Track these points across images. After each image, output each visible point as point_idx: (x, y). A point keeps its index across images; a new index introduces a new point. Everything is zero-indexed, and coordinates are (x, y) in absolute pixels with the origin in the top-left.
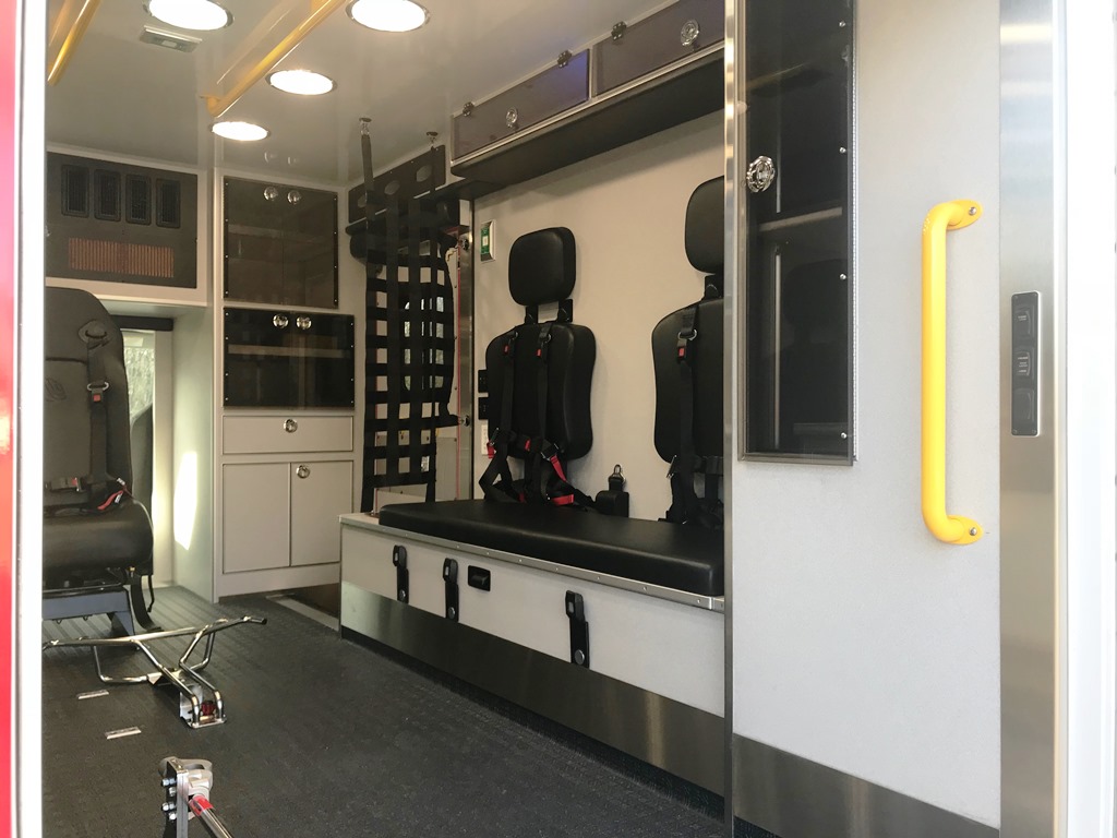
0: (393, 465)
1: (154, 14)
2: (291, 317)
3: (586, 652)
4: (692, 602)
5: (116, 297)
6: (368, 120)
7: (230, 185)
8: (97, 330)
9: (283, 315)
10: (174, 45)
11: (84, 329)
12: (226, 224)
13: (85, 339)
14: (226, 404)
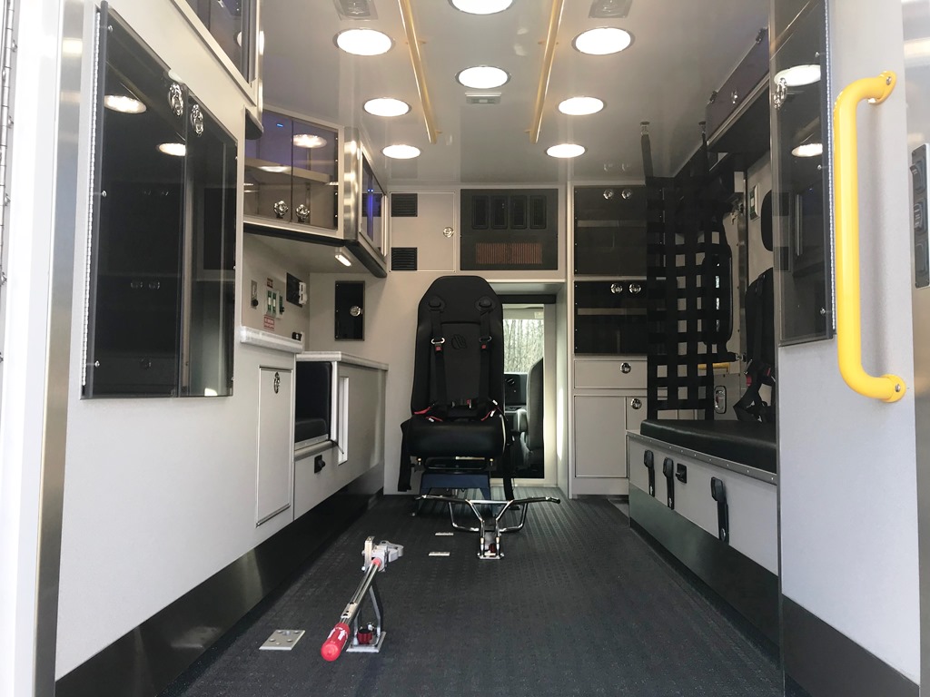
0: (673, 393)
1: (465, 84)
2: (625, 285)
3: (727, 531)
4: (768, 480)
5: (500, 280)
6: (647, 123)
7: (579, 193)
8: (486, 302)
9: (618, 284)
10: (486, 101)
11: (478, 303)
12: (576, 222)
13: (479, 308)
14: (577, 352)
